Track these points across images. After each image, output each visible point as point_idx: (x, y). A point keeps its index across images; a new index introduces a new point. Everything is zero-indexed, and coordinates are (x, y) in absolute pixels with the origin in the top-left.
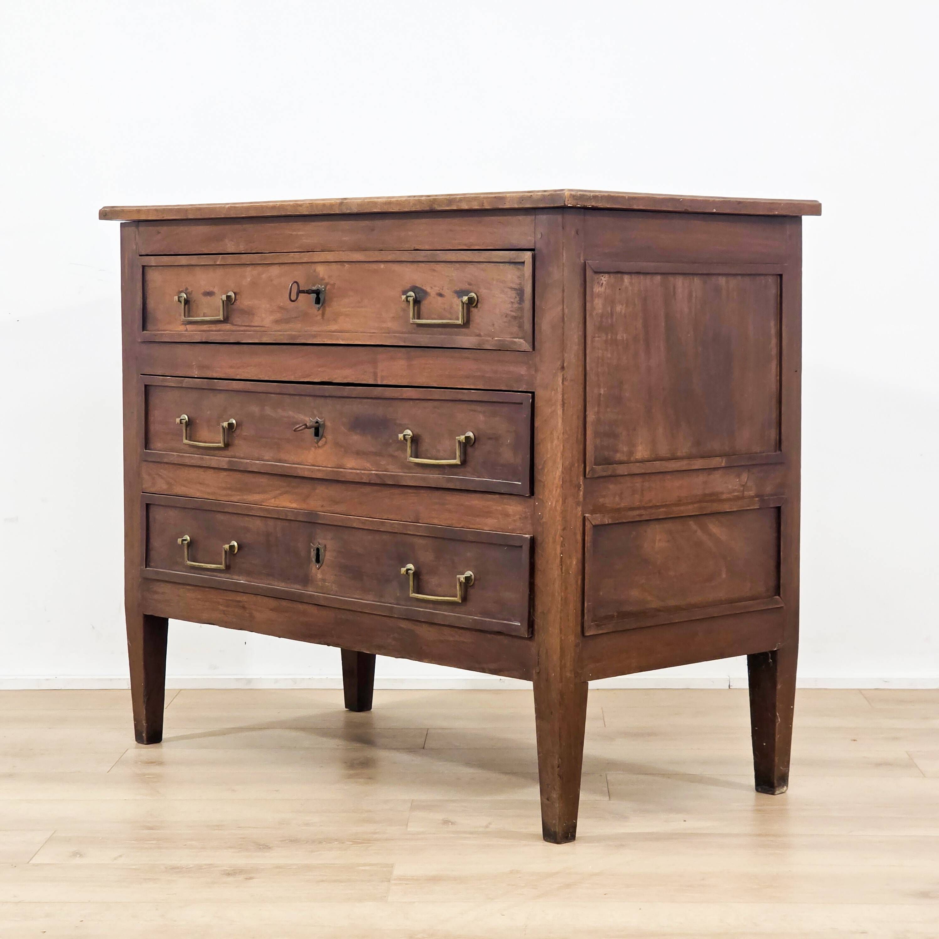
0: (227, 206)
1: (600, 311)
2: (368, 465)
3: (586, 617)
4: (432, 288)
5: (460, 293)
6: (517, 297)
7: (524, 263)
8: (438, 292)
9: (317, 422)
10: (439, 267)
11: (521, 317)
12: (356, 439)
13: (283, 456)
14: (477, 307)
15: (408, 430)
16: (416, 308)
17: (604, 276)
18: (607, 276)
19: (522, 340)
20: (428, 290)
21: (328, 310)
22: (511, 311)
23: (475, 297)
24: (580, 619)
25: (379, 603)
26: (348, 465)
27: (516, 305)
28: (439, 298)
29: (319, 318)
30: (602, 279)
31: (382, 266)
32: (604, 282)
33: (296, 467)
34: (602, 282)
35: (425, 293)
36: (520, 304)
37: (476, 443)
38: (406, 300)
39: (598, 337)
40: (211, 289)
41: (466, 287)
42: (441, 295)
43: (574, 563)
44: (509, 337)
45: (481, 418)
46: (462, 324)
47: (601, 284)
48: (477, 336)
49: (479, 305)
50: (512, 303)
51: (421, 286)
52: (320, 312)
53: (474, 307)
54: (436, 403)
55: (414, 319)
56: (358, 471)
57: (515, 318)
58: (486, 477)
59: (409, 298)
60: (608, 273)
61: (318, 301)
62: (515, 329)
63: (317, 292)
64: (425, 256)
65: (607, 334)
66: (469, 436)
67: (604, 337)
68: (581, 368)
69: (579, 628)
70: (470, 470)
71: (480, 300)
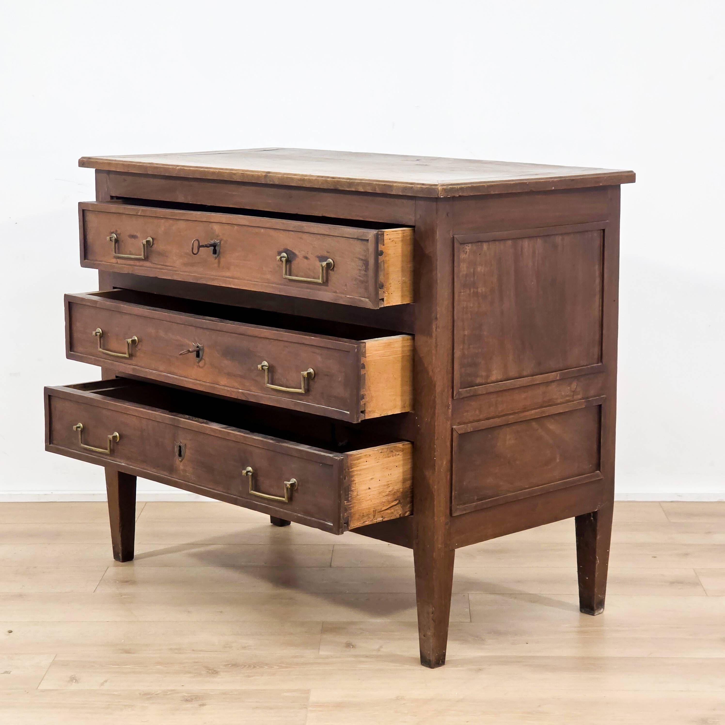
0: (178, 168)
1: (465, 273)
2: (236, 385)
3: (453, 503)
4: (299, 251)
5: (321, 258)
6: (364, 266)
7: (368, 240)
8: (304, 255)
9: (199, 348)
10: (305, 236)
11: (367, 282)
12: (226, 363)
13: (173, 369)
14: (333, 271)
15: (265, 362)
16: (288, 266)
17: (468, 246)
18: (470, 245)
19: (367, 299)
20: (297, 253)
21: (222, 260)
22: (359, 276)
23: (332, 262)
24: (449, 503)
25: (226, 494)
26: (221, 383)
27: (363, 272)
28: (306, 260)
29: (216, 265)
30: (466, 248)
31: (262, 231)
32: (468, 250)
33: (183, 380)
34: (466, 250)
35: (295, 255)
36: (365, 271)
37: (316, 377)
38: (280, 260)
39: (463, 292)
40: (135, 234)
41: (326, 254)
42: (306, 258)
43: (445, 463)
44: (358, 296)
45: (319, 358)
46: (322, 283)
47: (465, 252)
48: (334, 292)
49: (335, 269)
50: (360, 270)
51: (291, 249)
52: (217, 260)
53: (331, 270)
54: (287, 344)
55: (286, 275)
56: (229, 389)
57: (362, 282)
58: (323, 404)
59: (282, 259)
61: (215, 253)
62: (362, 290)
63: (214, 246)
64: (294, 227)
65: (470, 289)
66: (310, 372)
67: (468, 292)
68: (450, 318)
69: (448, 511)
70: (310, 397)
71: (335, 266)
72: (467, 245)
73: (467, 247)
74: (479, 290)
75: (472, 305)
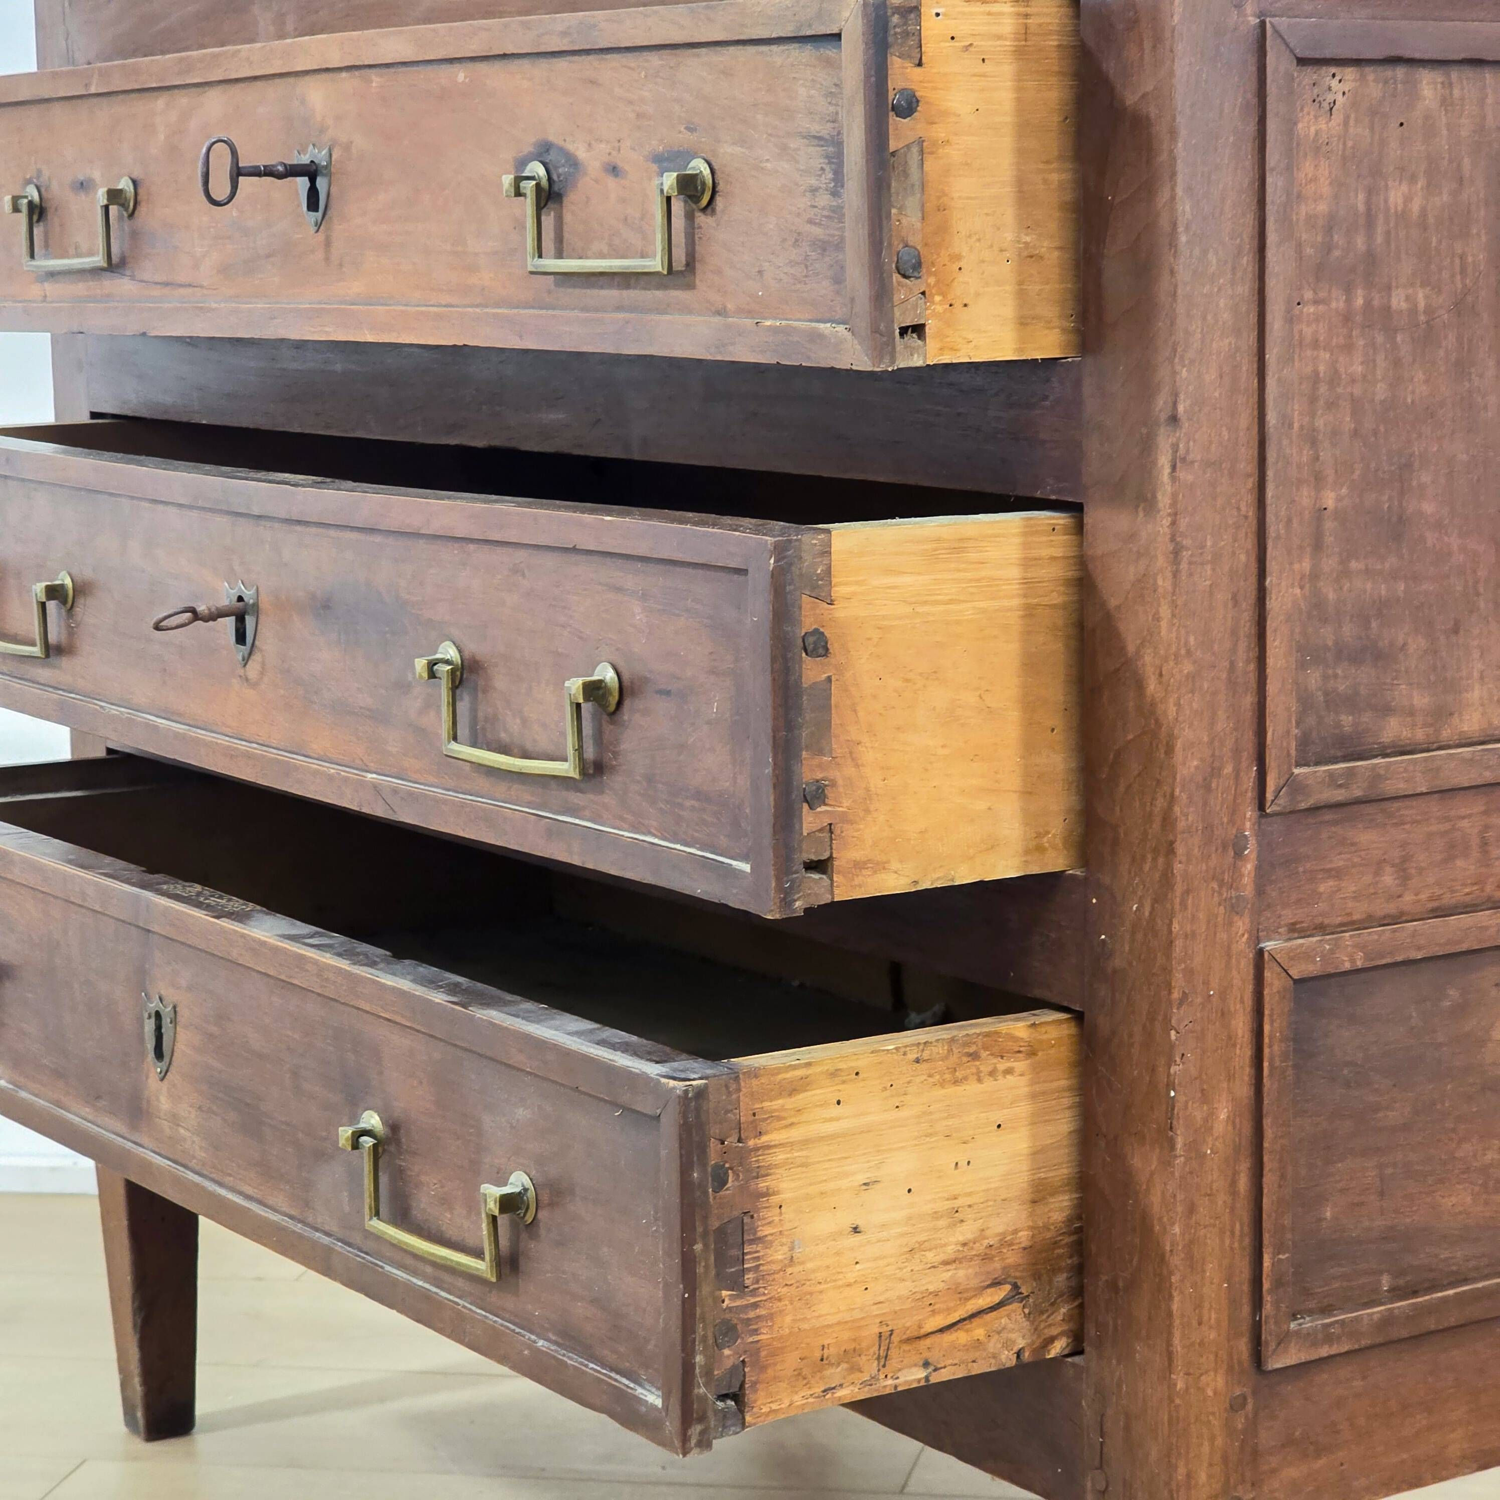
1: (1322, 207)
2: (357, 751)
3: (1268, 1308)
4: (590, 144)
5: (663, 161)
6: (827, 168)
7: (837, 36)
8: (607, 159)
9: (240, 599)
10: (605, 69)
11: (839, 246)
13: (172, 698)
14: (713, 212)
15: (448, 643)
16: (548, 221)
17: (1338, 78)
18: (1350, 73)
19: (841, 328)
20: (581, 154)
21: (338, 229)
22: (810, 222)
23: (706, 172)
24: (1246, 1309)
26: (315, 746)
27: (824, 200)
28: (611, 182)
29: (320, 255)
30: (1330, 89)
31: (461, 74)
32: (1340, 99)
34: (1330, 98)
35: (574, 162)
36: (835, 194)
37: (627, 703)
38: (513, 190)
39: (1316, 302)
40: (88, 171)
41: (681, 138)
42: (614, 170)
43: (1223, 1116)
44: (807, 316)
45: (638, 613)
46: (665, 272)
47: (1326, 106)
48: (718, 313)
49: (719, 201)
50: (814, 190)
51: (560, 142)
52: (321, 236)
53: (704, 210)
54: (521, 555)
55: (540, 256)
56: (332, 769)
57: (823, 247)
58: (653, 831)
59: (523, 184)
60: (1357, 62)
61: (313, 202)
62: (824, 288)
63: (311, 172)
64: (564, 34)
65: (1349, 290)
66: (601, 681)
67: (1338, 303)
68: (1246, 419)
69: (1243, 1346)
70: (608, 799)
71: (719, 188)
72: (1333, 70)
73: (1334, 83)
74: (1398, 301)
75: (1358, 369)
